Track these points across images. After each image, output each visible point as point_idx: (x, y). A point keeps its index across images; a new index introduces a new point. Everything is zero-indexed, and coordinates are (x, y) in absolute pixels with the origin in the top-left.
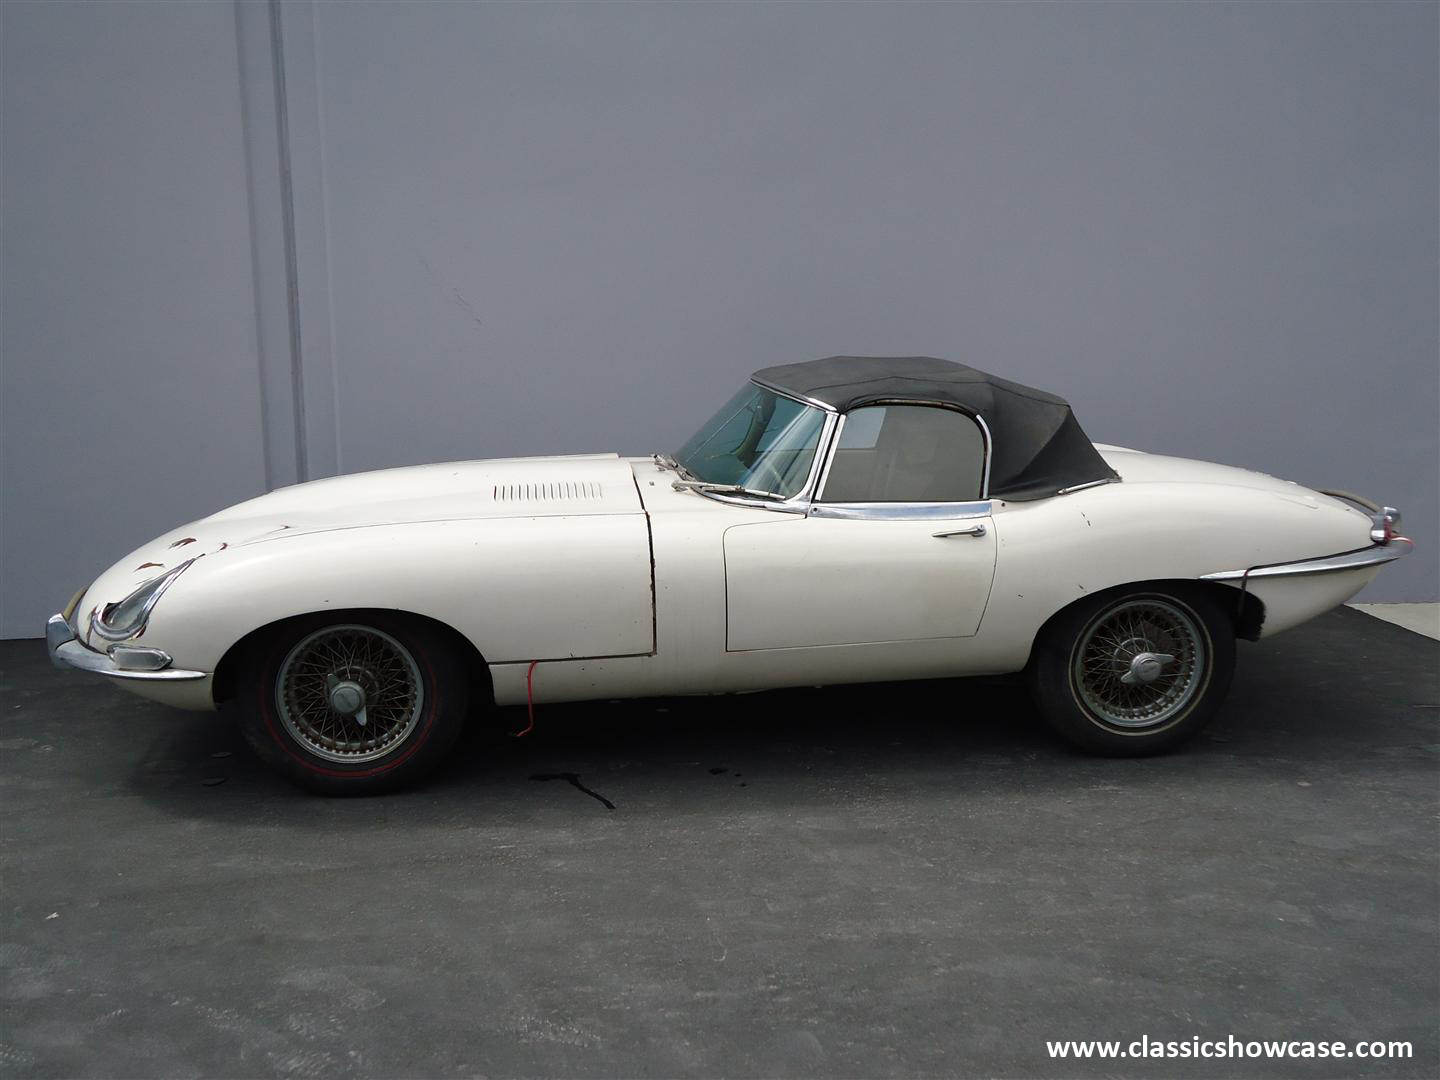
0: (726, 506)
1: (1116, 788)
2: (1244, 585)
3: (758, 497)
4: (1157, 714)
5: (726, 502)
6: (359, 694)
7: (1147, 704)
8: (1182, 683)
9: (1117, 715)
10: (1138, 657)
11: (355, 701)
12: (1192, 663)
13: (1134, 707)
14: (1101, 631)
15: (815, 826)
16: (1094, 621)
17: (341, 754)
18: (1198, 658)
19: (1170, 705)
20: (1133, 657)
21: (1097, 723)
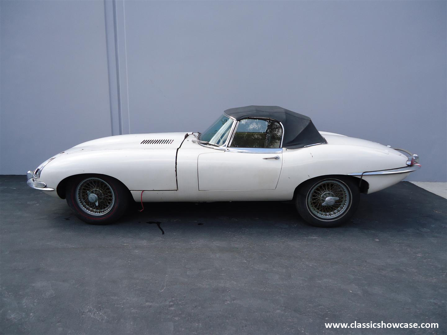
0: (204, 147)
1: (317, 238)
2: (361, 177)
3: (213, 145)
4: (334, 215)
5: (204, 146)
6: (96, 197)
7: (331, 212)
8: (343, 206)
9: (321, 215)
10: (327, 198)
11: (95, 199)
12: (346, 200)
13: (327, 212)
14: (317, 189)
15: (218, 245)
16: (315, 186)
17: (94, 213)
18: (348, 199)
19: (338, 213)
20: (326, 198)
21: (314, 217)
